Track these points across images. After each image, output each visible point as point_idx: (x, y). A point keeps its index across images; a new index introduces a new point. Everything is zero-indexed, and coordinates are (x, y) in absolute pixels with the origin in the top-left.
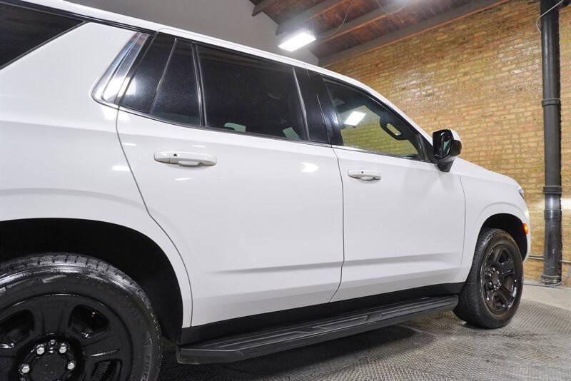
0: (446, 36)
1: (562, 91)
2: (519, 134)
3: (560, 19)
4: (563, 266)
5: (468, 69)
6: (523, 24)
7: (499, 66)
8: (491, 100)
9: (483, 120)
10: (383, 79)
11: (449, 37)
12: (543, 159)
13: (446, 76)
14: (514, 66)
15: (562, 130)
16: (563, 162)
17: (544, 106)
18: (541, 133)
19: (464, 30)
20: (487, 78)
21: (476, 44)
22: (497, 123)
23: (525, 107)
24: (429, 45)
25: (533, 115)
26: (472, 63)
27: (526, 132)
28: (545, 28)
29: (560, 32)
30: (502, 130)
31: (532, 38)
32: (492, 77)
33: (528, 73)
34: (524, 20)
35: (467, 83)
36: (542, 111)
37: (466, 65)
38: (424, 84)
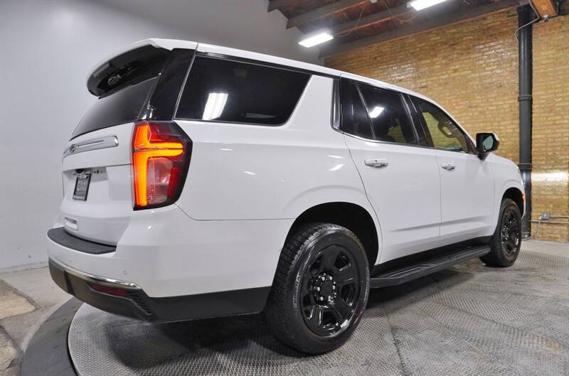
0: (439, 38)
1: (533, 90)
2: (499, 122)
3: (533, 32)
4: (532, 225)
5: (457, 67)
6: (503, 33)
7: (484, 65)
8: (476, 94)
9: (469, 109)
10: (381, 71)
11: (441, 38)
12: (518, 143)
13: (438, 72)
14: (496, 67)
15: (533, 120)
16: (533, 145)
17: (519, 101)
18: (517, 122)
19: (454, 33)
20: (473, 75)
21: (464, 46)
22: (481, 112)
23: (504, 101)
24: (424, 44)
25: (510, 107)
26: (461, 62)
27: (504, 121)
28: (522, 38)
29: (533, 42)
30: (485, 118)
31: (511, 45)
32: (477, 75)
33: (506, 74)
34: (505, 29)
35: (457, 78)
36: (518, 105)
37: (456, 63)
38: (419, 77)
